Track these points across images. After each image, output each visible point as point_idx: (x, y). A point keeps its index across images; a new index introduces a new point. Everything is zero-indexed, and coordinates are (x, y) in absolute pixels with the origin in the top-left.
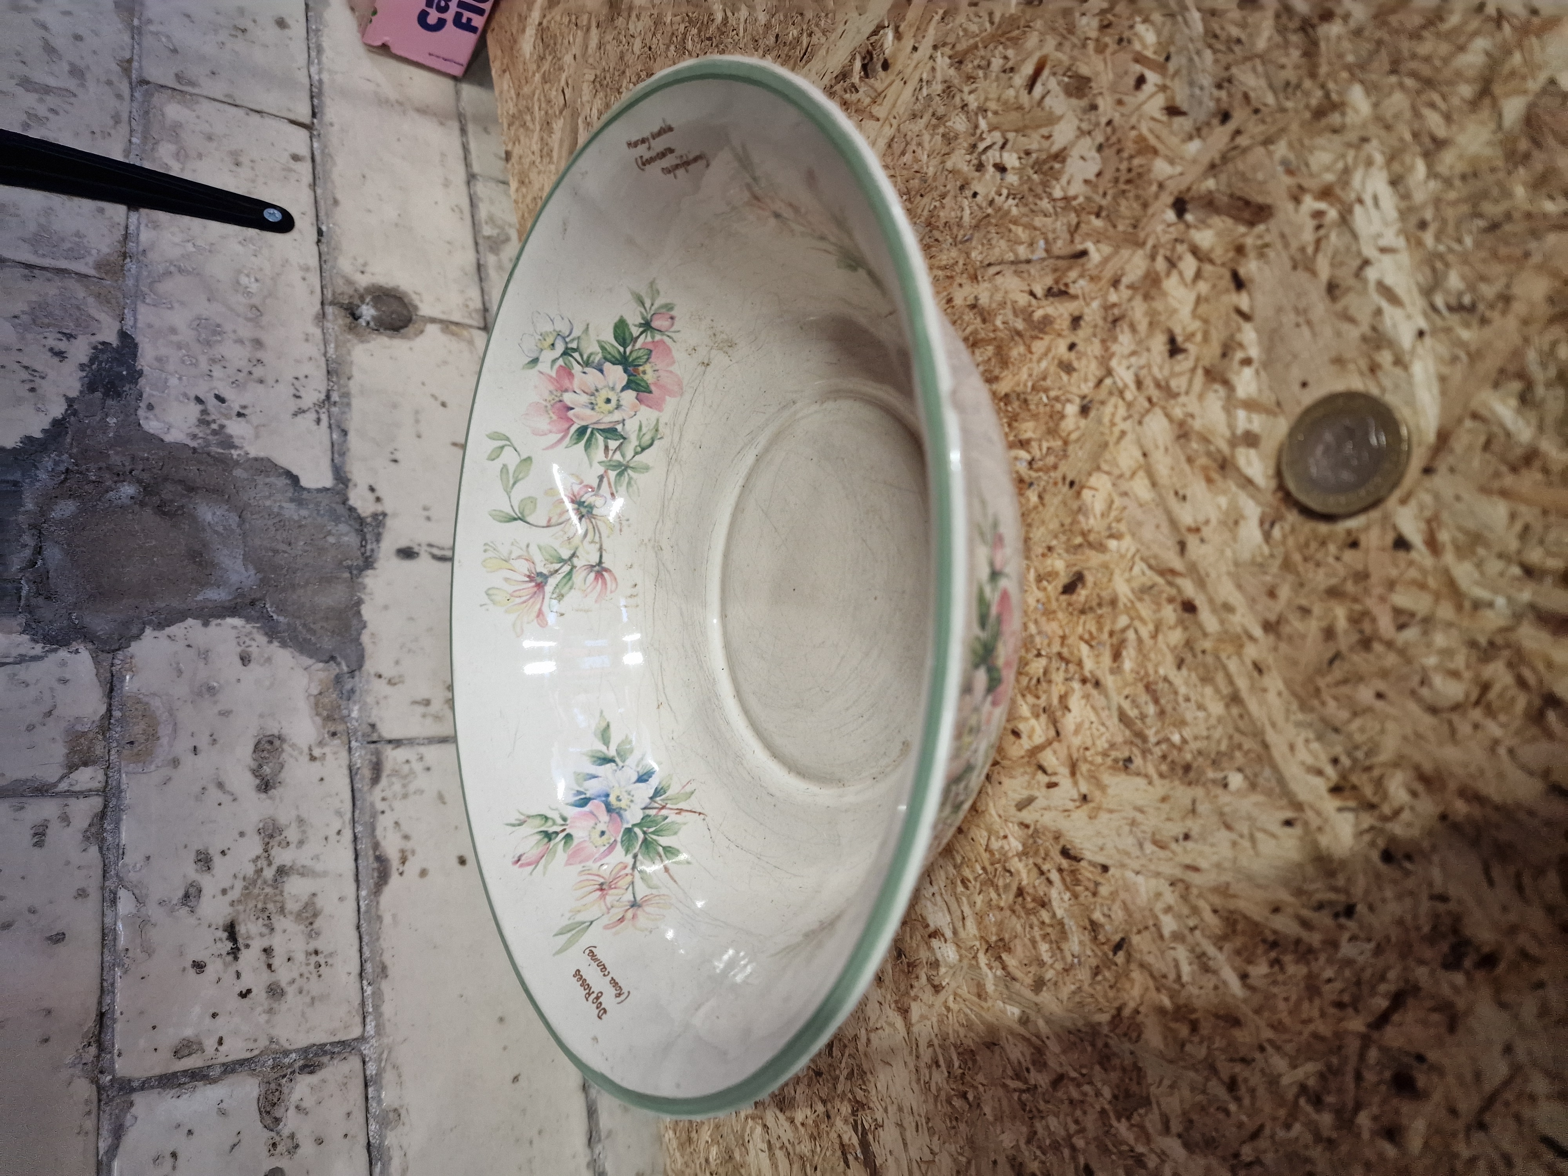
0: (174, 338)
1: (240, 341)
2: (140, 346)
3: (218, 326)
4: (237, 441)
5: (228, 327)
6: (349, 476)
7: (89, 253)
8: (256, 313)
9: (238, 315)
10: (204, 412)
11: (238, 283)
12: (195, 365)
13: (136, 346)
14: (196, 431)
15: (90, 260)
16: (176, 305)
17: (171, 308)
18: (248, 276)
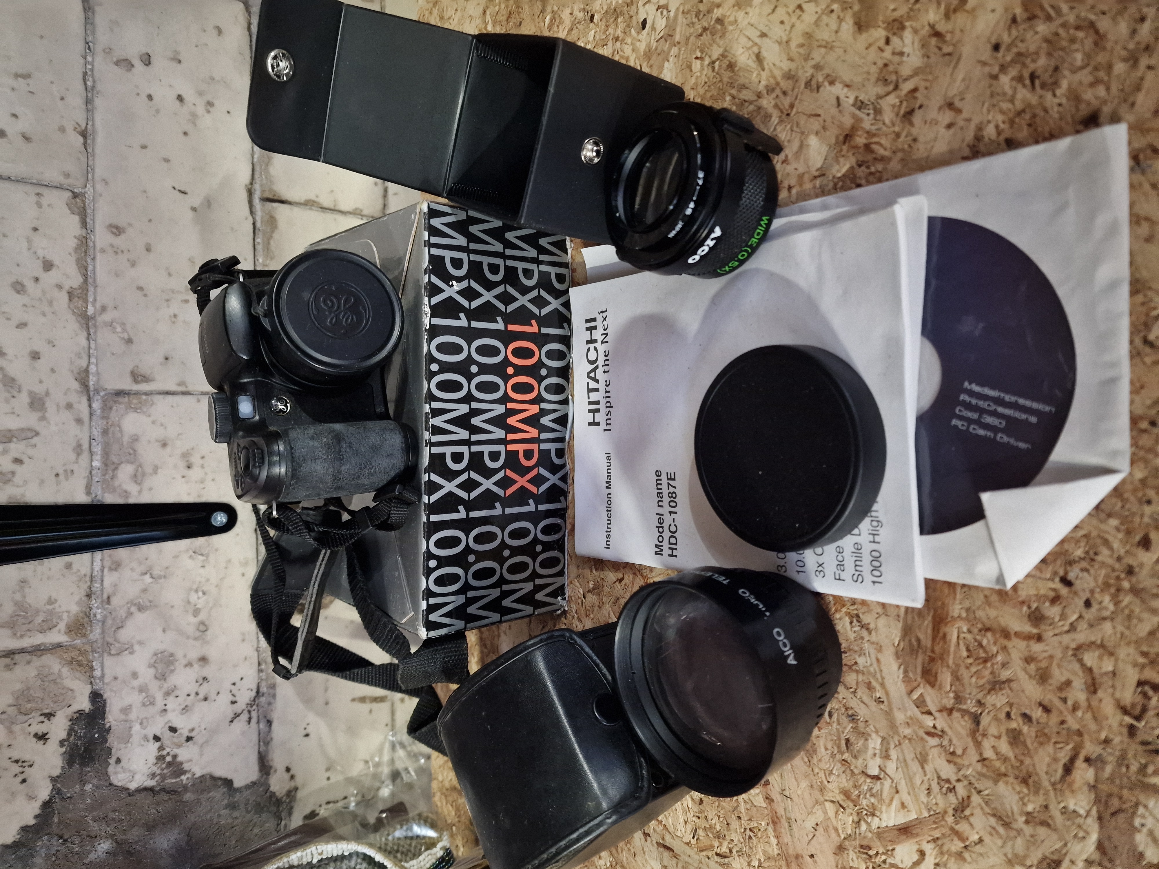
0: (136, 683)
1: (189, 665)
2: (108, 702)
3: (172, 655)
4: (186, 766)
5: (179, 654)
6: (271, 763)
7: (60, 618)
8: (203, 628)
9: (188, 637)
10: (161, 748)
11: (189, 602)
12: (152, 704)
13: (105, 703)
14: (155, 769)
15: (62, 626)
16: (136, 647)
17: (131, 653)
18: (196, 591)
